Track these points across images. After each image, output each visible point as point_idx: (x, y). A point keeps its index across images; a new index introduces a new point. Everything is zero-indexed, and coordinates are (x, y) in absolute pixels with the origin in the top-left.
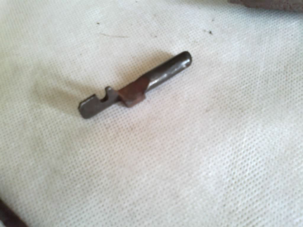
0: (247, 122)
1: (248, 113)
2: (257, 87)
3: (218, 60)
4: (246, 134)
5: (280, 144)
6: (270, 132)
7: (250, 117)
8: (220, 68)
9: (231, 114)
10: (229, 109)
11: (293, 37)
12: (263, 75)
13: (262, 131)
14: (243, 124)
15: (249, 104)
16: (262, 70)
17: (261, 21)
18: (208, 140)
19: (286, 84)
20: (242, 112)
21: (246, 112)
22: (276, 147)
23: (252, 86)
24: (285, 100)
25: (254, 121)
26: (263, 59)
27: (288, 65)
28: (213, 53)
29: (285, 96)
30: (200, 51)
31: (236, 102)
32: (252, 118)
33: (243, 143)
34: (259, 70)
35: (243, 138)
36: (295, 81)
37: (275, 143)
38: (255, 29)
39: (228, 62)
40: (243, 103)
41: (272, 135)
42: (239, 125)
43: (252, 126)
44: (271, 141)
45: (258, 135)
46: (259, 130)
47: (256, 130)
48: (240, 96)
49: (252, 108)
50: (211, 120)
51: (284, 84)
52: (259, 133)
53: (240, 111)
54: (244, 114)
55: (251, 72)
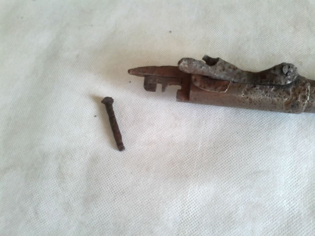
0: (189, 185)
1: (190, 178)
2: (196, 159)
3: (173, 141)
4: (189, 192)
5: (208, 197)
6: (202, 190)
7: (191, 181)
8: (174, 147)
9: (180, 180)
10: (180, 176)
11: (220, 120)
12: (201, 150)
13: (198, 190)
14: (187, 186)
15: (191, 172)
16: (199, 147)
17: (201, 108)
18: (168, 197)
19: (214, 156)
20: (187, 178)
21: (189, 178)
22: (206, 199)
23: (193, 159)
24: (212, 168)
25: (194, 184)
26: (201, 138)
27: (215, 142)
28: (170, 136)
29: (213, 165)
30: (161, 135)
31: (183, 171)
32: (193, 182)
33: (187, 198)
34: (198, 146)
35: (188, 194)
36: (219, 154)
37: (206, 196)
38: (196, 115)
39: (179, 142)
40: (188, 172)
41: (204, 192)
42: (185, 186)
43: (193, 187)
44: (203, 195)
45: (196, 192)
46: (196, 189)
47: (195, 189)
48: (186, 167)
49: (193, 175)
50: (169, 184)
51: (212, 156)
52: (196, 191)
53: (186, 177)
54: (188, 180)
55: (193, 149)
